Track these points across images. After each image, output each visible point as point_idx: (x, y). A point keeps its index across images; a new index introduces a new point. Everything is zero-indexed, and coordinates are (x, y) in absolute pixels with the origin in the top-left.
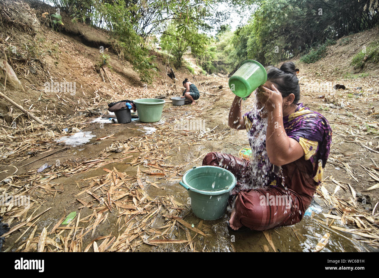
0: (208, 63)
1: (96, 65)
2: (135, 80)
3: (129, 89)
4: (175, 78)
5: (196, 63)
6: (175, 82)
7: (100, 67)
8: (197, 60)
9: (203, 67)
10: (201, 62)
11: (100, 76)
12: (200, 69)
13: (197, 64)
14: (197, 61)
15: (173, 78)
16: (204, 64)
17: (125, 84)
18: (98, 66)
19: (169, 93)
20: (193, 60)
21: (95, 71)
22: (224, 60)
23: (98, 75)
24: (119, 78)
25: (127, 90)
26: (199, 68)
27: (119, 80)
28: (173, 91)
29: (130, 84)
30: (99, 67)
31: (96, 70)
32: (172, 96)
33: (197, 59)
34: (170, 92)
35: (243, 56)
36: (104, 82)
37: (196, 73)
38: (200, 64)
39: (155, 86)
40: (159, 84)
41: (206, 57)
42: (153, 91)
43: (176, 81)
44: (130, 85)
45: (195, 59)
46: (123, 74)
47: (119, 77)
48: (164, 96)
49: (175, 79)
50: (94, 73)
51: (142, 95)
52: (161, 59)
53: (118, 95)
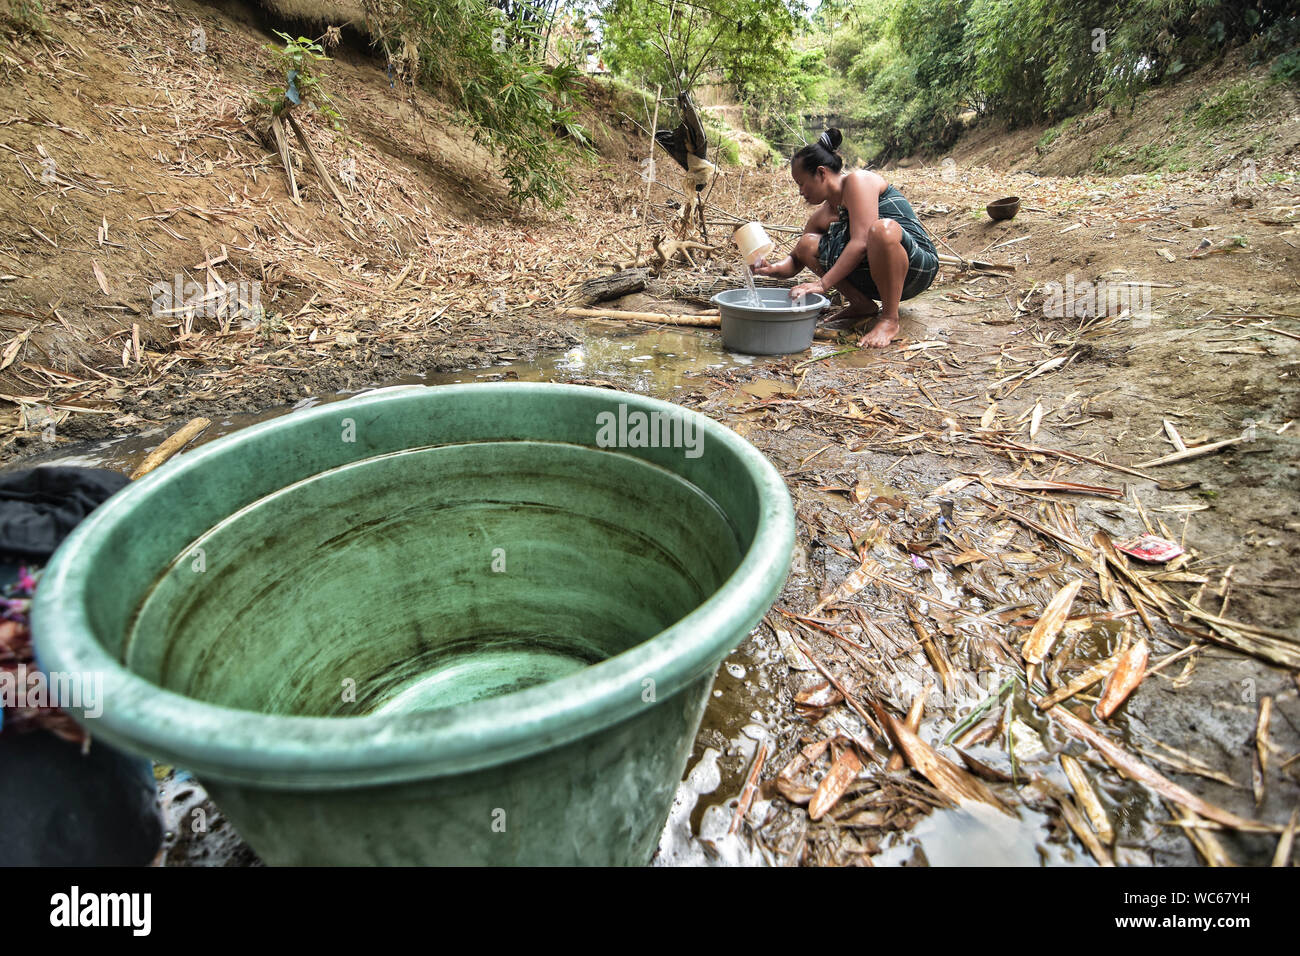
0: (791, 122)
1: (255, 105)
2: (488, 190)
3: (448, 237)
4: (702, 155)
5: (744, 123)
6: (700, 188)
7: (277, 112)
8: (748, 112)
9: (769, 137)
10: (763, 119)
11: (277, 166)
12: (761, 144)
13: (748, 126)
14: (745, 114)
15: (691, 158)
16: (775, 127)
17: (428, 210)
18: (267, 111)
19: (667, 256)
20: (729, 111)
21: (248, 137)
22: (847, 107)
23: (265, 159)
24: (402, 181)
25: (434, 242)
26: (755, 140)
27: (401, 190)
28: (687, 243)
29: (458, 209)
30: (269, 116)
31: (259, 134)
32: (680, 272)
33: (743, 106)
34: (669, 247)
35: (942, 84)
36: (297, 198)
37: (745, 160)
38: (757, 127)
39: (581, 216)
40: (599, 208)
41: (782, 97)
42: (571, 245)
43: (710, 175)
44: (456, 216)
45: (737, 107)
46: (430, 161)
47: (402, 175)
48: (640, 275)
49: (706, 163)
50: (245, 148)
51: (512, 267)
52: (608, 106)
53: (367, 274)
